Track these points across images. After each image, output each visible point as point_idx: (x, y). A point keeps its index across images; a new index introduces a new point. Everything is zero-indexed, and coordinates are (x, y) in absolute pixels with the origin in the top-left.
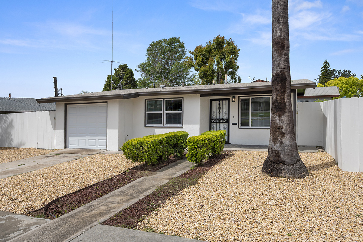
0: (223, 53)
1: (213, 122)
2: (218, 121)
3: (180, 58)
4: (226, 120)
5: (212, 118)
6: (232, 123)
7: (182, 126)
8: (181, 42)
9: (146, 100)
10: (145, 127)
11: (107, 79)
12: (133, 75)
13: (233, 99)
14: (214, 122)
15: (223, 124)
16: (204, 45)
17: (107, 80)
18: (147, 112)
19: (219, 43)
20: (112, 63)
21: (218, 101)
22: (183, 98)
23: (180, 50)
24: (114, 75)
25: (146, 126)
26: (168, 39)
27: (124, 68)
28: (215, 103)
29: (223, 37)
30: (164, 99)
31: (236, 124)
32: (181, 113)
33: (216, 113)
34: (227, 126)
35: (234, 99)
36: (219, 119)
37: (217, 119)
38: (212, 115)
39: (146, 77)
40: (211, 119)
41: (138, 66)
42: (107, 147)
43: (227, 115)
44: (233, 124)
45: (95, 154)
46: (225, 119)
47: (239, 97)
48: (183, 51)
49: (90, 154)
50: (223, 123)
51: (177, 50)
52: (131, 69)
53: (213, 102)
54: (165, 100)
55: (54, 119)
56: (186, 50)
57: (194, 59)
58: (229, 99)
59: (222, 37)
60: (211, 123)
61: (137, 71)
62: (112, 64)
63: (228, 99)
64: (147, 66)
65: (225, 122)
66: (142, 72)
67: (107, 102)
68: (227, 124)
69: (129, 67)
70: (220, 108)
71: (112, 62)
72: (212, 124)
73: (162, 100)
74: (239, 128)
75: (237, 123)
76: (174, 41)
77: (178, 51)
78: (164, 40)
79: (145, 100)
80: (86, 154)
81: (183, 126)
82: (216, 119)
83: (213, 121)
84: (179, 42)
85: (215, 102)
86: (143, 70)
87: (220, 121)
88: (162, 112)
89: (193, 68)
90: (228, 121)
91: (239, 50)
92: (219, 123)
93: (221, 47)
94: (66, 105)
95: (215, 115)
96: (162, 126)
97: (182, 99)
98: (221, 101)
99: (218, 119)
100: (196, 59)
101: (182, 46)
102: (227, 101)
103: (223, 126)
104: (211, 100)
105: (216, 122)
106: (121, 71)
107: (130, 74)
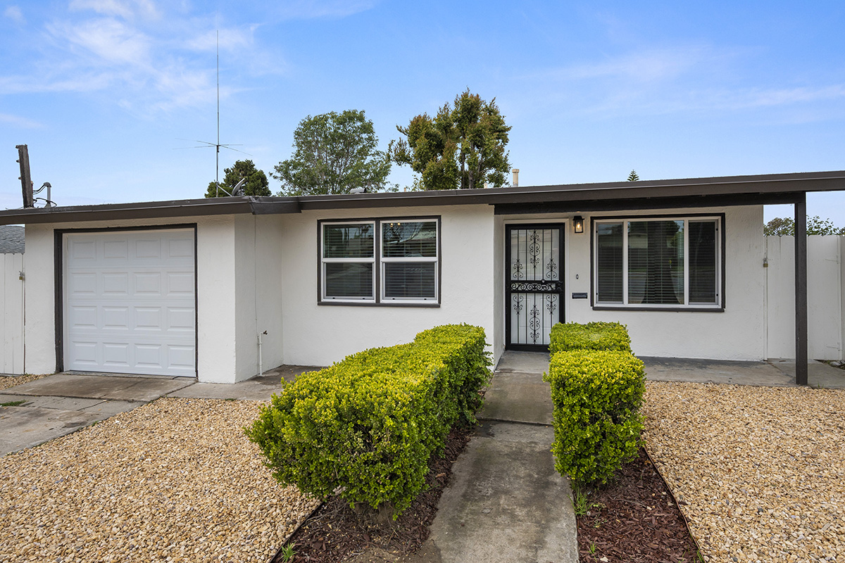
0: (478, 131)
1: (517, 291)
2: (530, 287)
3: (363, 152)
4: (553, 286)
5: (512, 279)
6: (574, 294)
7: (436, 302)
8: (367, 120)
9: (322, 224)
10: (320, 303)
11: (208, 190)
12: (267, 184)
13: (575, 226)
14: (520, 289)
15: (545, 296)
16: (433, 114)
17: (207, 193)
18: (324, 260)
19: (469, 108)
20: (218, 149)
21: (530, 232)
22: (439, 217)
23: (364, 136)
24: (224, 182)
25: (323, 300)
26: (340, 113)
27: (245, 168)
28: (520, 237)
29: (478, 96)
30: (378, 220)
31: (583, 296)
32: (433, 264)
33: (524, 265)
34: (556, 303)
35: (578, 226)
36: (535, 281)
37: (526, 281)
38: (513, 272)
39: (292, 190)
40: (509, 282)
41: (276, 167)
42: (197, 371)
43: (556, 271)
44: (575, 296)
45: (152, 401)
46: (552, 282)
47: (593, 219)
48: (370, 139)
49: (133, 401)
50: (546, 292)
51: (359, 136)
52: (262, 172)
53: (514, 232)
54: (382, 222)
55: (21, 278)
56: (376, 139)
57: (408, 146)
58: (563, 224)
59: (475, 95)
60: (509, 292)
61: (275, 177)
62: (218, 151)
63: (561, 226)
64: (295, 168)
65: (550, 289)
66: (284, 180)
67: (194, 225)
68: (558, 296)
69: (258, 167)
70: (535, 250)
71: (218, 146)
72: (513, 296)
73: (374, 222)
74: (595, 309)
75: (586, 294)
76: (350, 117)
77: (361, 139)
78: (332, 113)
79: (319, 222)
80: (119, 400)
81: (440, 302)
82: (523, 282)
83: (515, 286)
84: (361, 119)
85: (522, 233)
86: (286, 176)
87: (536, 287)
88: (372, 260)
89: (407, 164)
90: (559, 289)
91: (509, 129)
92: (535, 292)
93: (474, 117)
94: (58, 234)
95: (523, 271)
96: (374, 301)
97: (436, 220)
98: (539, 232)
99: (530, 282)
100: (413, 145)
101: (368, 128)
102: (556, 232)
103: (547, 302)
104: (509, 228)
105: (523, 291)
106: (238, 175)
107: (260, 181)
